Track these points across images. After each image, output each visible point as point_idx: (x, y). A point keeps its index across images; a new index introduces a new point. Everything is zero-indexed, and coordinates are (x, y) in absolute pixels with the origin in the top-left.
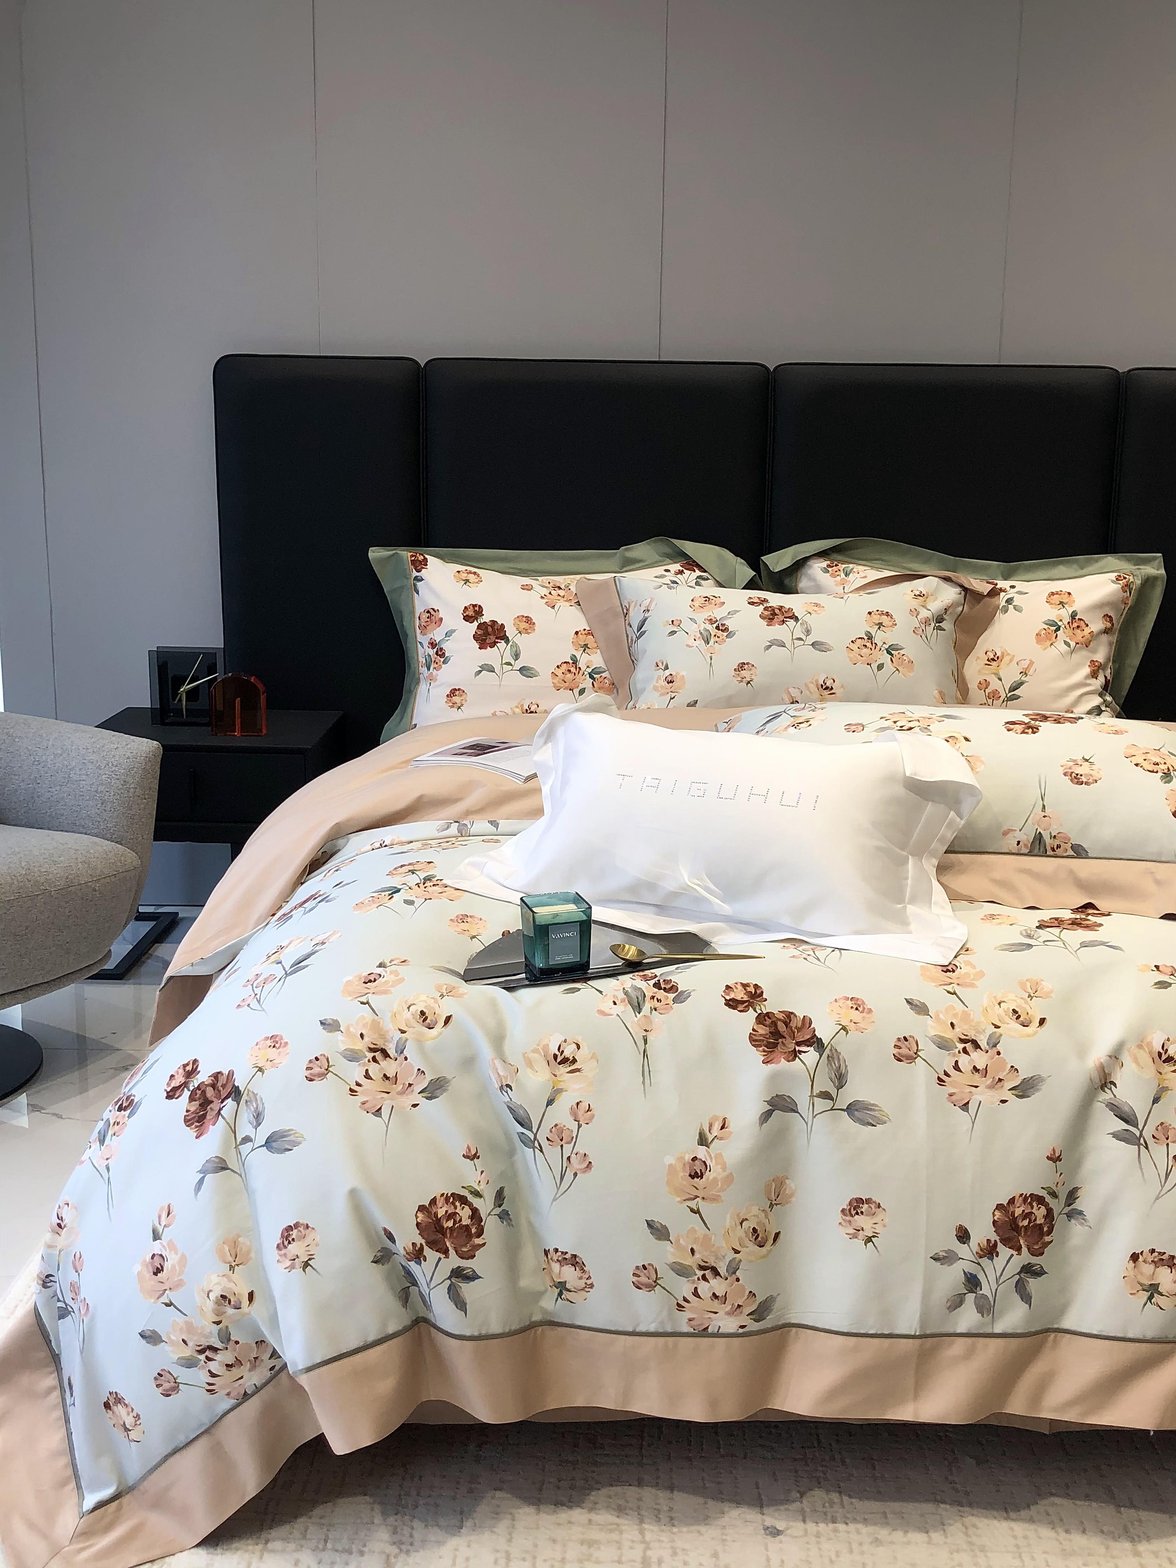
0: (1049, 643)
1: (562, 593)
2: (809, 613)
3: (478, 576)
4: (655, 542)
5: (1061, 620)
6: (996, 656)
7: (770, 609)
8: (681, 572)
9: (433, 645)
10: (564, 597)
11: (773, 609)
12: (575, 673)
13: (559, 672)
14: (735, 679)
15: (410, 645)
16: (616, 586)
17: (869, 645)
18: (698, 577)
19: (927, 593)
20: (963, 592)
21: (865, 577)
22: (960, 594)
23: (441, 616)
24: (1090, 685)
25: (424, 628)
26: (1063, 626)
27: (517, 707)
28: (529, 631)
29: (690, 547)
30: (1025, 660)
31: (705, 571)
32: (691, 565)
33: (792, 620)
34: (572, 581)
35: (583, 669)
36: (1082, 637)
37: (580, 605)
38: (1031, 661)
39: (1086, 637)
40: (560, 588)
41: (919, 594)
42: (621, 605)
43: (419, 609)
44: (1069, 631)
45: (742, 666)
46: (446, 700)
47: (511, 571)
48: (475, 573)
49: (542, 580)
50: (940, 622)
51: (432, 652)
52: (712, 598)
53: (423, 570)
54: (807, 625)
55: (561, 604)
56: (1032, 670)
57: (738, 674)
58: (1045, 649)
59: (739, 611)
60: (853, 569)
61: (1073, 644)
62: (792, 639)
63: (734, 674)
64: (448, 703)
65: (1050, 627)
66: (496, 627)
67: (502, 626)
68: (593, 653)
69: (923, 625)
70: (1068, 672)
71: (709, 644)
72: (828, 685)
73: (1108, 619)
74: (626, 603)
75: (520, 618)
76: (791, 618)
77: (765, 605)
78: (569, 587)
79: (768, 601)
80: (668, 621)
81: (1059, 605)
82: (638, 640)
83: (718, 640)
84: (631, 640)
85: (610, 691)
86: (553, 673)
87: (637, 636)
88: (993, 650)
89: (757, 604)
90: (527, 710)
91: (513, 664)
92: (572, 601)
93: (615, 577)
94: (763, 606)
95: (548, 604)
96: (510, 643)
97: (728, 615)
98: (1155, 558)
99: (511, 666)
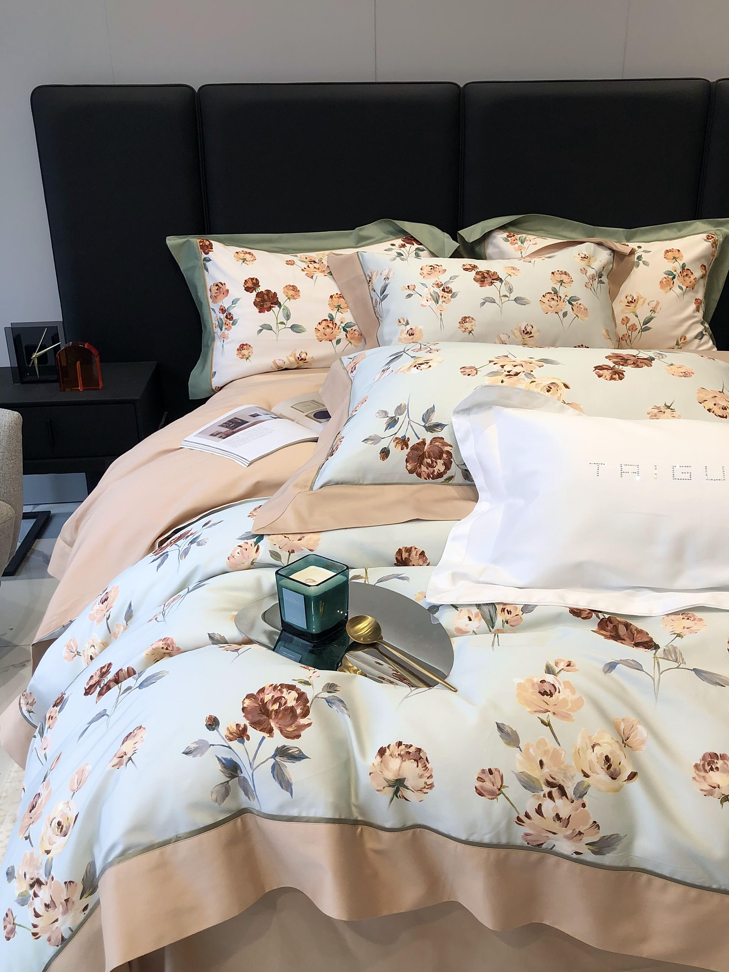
0: (669, 288)
1: (317, 266)
2: (510, 275)
3: (253, 255)
4: (381, 223)
5: (675, 271)
6: (634, 299)
8: (403, 246)
9: (223, 311)
10: (318, 269)
11: (482, 273)
12: (332, 328)
13: (320, 327)
14: (460, 330)
15: (205, 311)
16: (359, 259)
17: (555, 298)
18: (417, 249)
19: (588, 255)
20: (612, 254)
21: (536, 244)
23: (227, 288)
24: (696, 317)
25: (215, 298)
26: (677, 275)
27: (291, 356)
28: (295, 297)
29: (408, 226)
30: (653, 301)
31: (421, 244)
32: (409, 239)
33: (498, 281)
34: (323, 256)
35: (338, 324)
36: (690, 283)
37: (332, 275)
38: (657, 301)
39: (692, 282)
40: (315, 262)
41: (584, 256)
42: (365, 274)
43: (210, 283)
44: (681, 278)
45: (464, 320)
46: (237, 353)
47: (276, 250)
48: (250, 253)
49: (301, 257)
50: (601, 277)
51: (223, 316)
52: (436, 266)
53: (210, 252)
54: (509, 284)
55: (318, 275)
56: (659, 308)
57: (462, 326)
58: (666, 293)
59: (457, 276)
60: (526, 238)
61: (684, 288)
62: (500, 297)
63: (459, 326)
64: (239, 355)
65: (669, 276)
66: (270, 295)
67: (275, 294)
68: (345, 312)
69: (590, 280)
70: (683, 309)
71: (438, 304)
72: (528, 330)
73: (704, 268)
74: (368, 273)
75: (288, 287)
76: (497, 279)
77: (476, 270)
78: (322, 261)
79: (477, 267)
80: (404, 287)
81: (673, 259)
82: (381, 302)
83: (445, 299)
84: (376, 301)
85: (359, 340)
86: (316, 328)
87: (380, 298)
88: (631, 295)
89: (470, 270)
90: (298, 358)
91: (286, 323)
92: (326, 272)
93: (358, 252)
94: (475, 271)
95: (308, 275)
96: (282, 307)
97: (450, 280)
98: (728, 222)
99: (284, 325)
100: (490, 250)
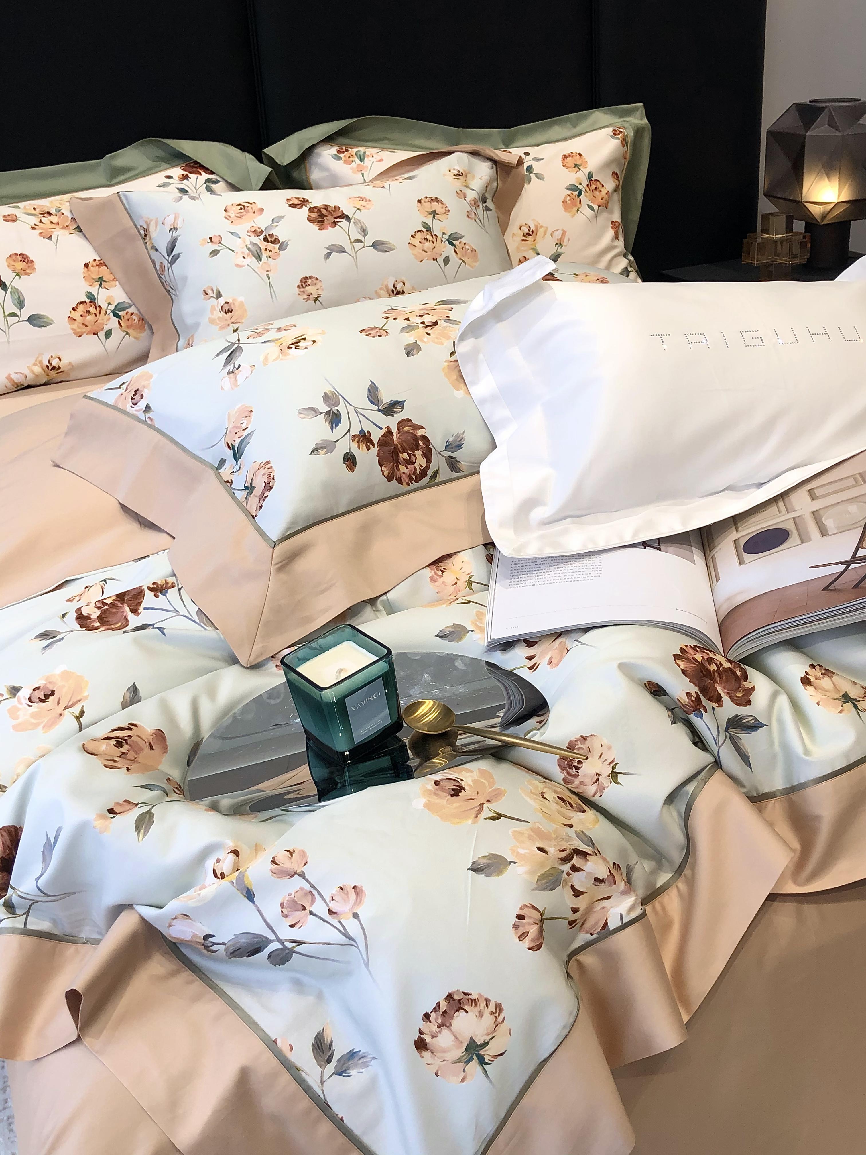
0: (575, 209)
1: (54, 219)
2: (358, 209)
4: (142, 145)
5: (580, 184)
6: (531, 230)
8: (186, 177)
10: (58, 224)
11: (315, 209)
12: (95, 314)
13: (76, 315)
14: (301, 298)
16: (123, 203)
17: (429, 237)
18: (207, 181)
20: (494, 166)
21: (381, 160)
22: (492, 168)
24: (615, 247)
26: (583, 190)
27: (35, 364)
28: (28, 271)
29: (187, 147)
30: (557, 230)
31: (212, 173)
32: (193, 167)
33: (343, 220)
34: (61, 203)
35: (104, 306)
36: (602, 199)
37: (81, 231)
38: (563, 230)
39: (604, 198)
40: (49, 214)
41: (457, 173)
42: (136, 226)
44: (589, 193)
45: (305, 282)
49: (25, 207)
50: (485, 202)
52: (246, 204)
54: (360, 223)
55: (58, 233)
56: (566, 240)
57: (303, 292)
58: (573, 216)
59: (282, 217)
60: (365, 153)
61: (595, 207)
62: (351, 242)
63: (298, 292)
65: (573, 192)
68: (111, 287)
69: (472, 208)
70: (598, 237)
71: (261, 260)
72: (398, 289)
73: (615, 176)
74: (141, 223)
75: (14, 257)
76: (340, 217)
77: (308, 206)
78: (62, 211)
79: (308, 201)
80: (204, 240)
82: (171, 266)
83: (270, 254)
84: (161, 266)
85: (141, 328)
86: (69, 317)
87: (168, 260)
88: (526, 224)
89: (298, 207)
90: (48, 367)
91: (19, 314)
92: (71, 227)
93: (118, 193)
94: (306, 206)
95: (43, 234)
96: (10, 290)
97: (273, 223)
98: (637, 109)
99: (17, 318)
100: (315, 175)
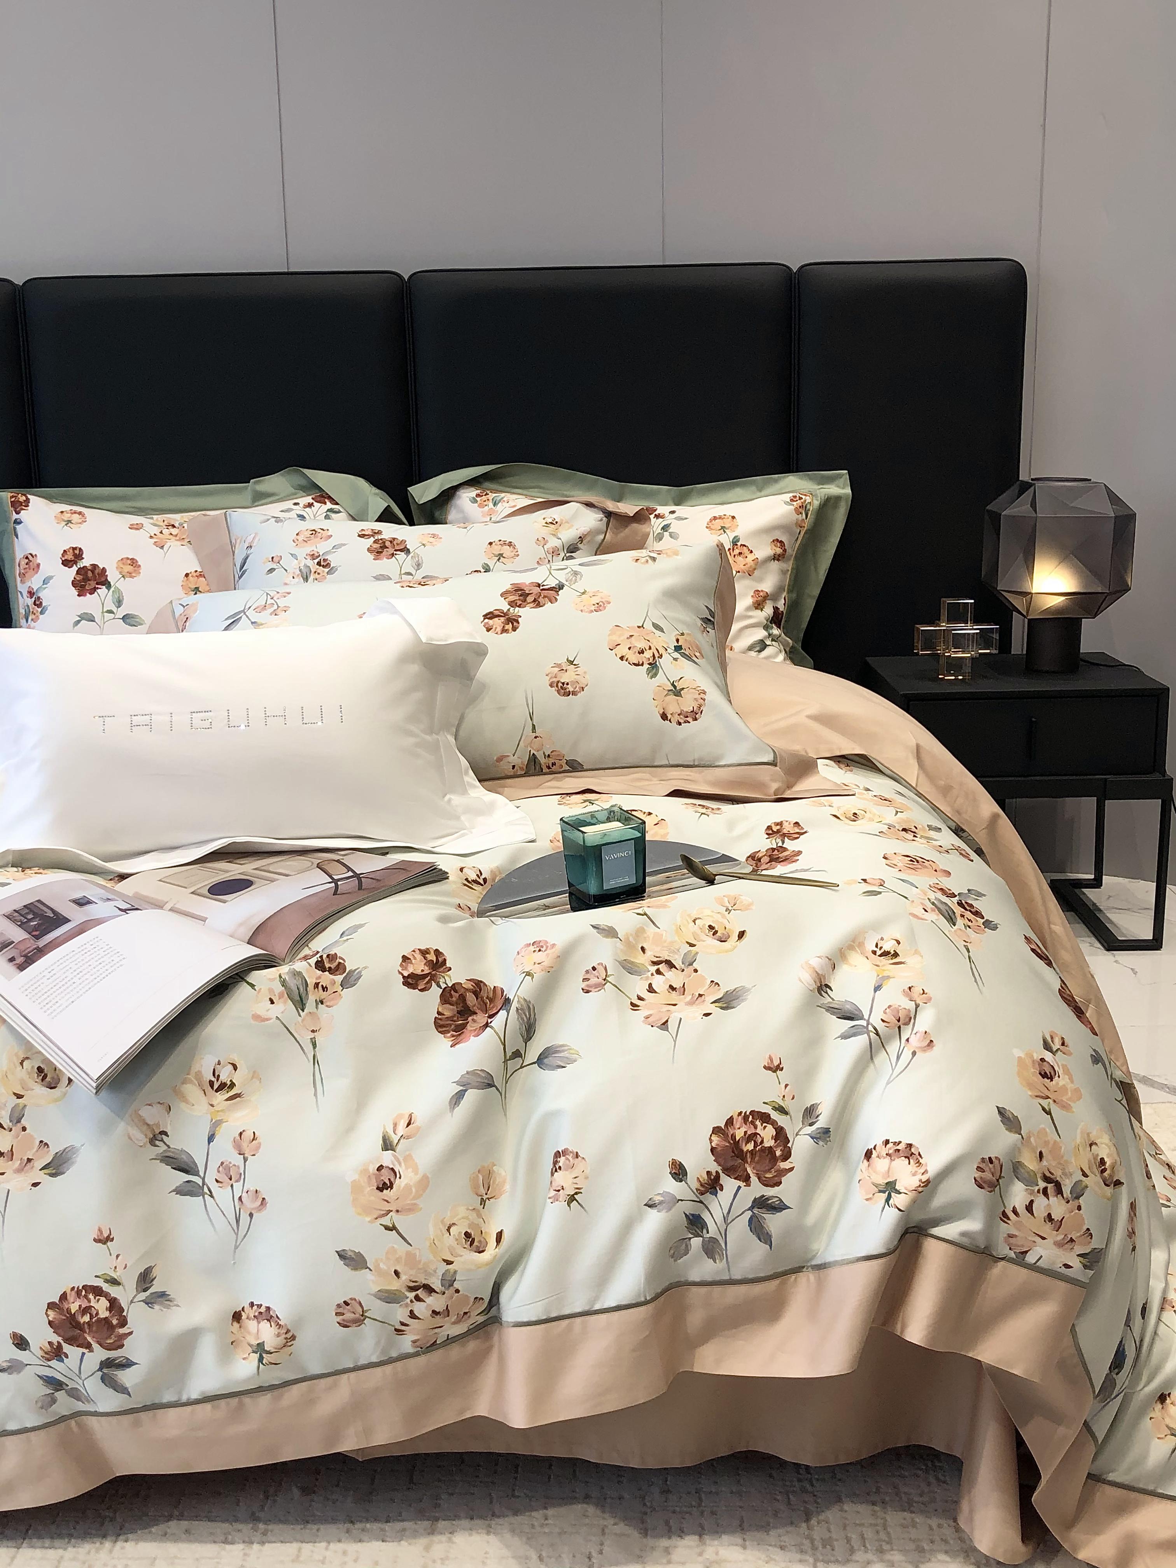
1: (174, 531)
2: (424, 545)
3: (83, 515)
4: (288, 473)
7: (381, 542)
8: (310, 505)
9: (31, 594)
10: (176, 536)
11: (383, 541)
15: (12, 595)
16: (227, 522)
18: (329, 510)
19: (562, 520)
20: (606, 518)
21: (514, 505)
22: (601, 520)
23: (38, 561)
24: (750, 617)
25: (23, 575)
28: (133, 575)
29: (321, 477)
31: (337, 504)
32: (323, 497)
33: (403, 553)
34: (188, 518)
36: (744, 565)
37: (191, 544)
39: (750, 565)
40: (174, 526)
41: (551, 521)
42: (230, 542)
43: (19, 555)
48: (80, 513)
49: (157, 519)
51: (30, 602)
52: (319, 531)
53: (22, 512)
54: (419, 557)
55: (172, 544)
59: (344, 545)
60: (502, 498)
62: (400, 574)
66: (96, 572)
67: (104, 570)
69: (549, 555)
71: (308, 581)
73: (779, 544)
74: (233, 539)
75: (124, 560)
76: (401, 550)
78: (184, 525)
79: (381, 533)
80: (268, 559)
81: (720, 529)
82: (238, 580)
83: (318, 577)
87: (238, 575)
89: (368, 537)
91: (115, 612)
92: (186, 540)
94: (374, 538)
95: (158, 543)
96: (112, 589)
97: (333, 549)
98: (841, 476)
99: (113, 615)
100: (452, 511)
